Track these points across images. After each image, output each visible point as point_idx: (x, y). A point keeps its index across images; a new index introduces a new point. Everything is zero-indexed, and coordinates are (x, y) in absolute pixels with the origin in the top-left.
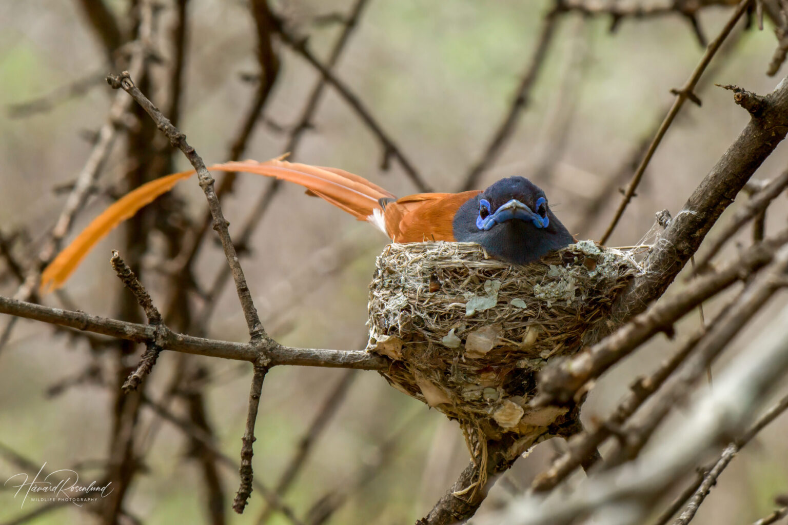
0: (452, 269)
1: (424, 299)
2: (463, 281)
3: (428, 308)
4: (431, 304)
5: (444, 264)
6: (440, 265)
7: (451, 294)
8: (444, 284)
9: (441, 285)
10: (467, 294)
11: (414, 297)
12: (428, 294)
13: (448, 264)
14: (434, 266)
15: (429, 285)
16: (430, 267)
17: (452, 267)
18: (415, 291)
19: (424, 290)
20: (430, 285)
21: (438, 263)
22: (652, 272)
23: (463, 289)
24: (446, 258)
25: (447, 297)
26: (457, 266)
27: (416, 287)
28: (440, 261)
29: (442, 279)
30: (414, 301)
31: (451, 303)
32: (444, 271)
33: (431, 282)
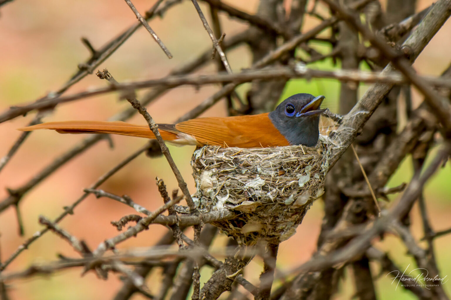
0: (292, 163)
1: (276, 180)
2: (296, 168)
3: (278, 185)
4: (280, 183)
5: (287, 160)
6: (285, 161)
7: (291, 176)
8: (287, 171)
9: (285, 172)
10: (299, 175)
11: (269, 180)
12: (278, 177)
13: (290, 160)
14: (281, 162)
15: (278, 172)
16: (279, 162)
17: (292, 161)
18: (270, 176)
19: (276, 176)
20: (280, 173)
21: (284, 160)
22: (343, 146)
23: (296, 172)
24: (288, 157)
25: (289, 178)
26: (294, 160)
27: (270, 174)
28: (285, 159)
29: (285, 168)
30: (269, 182)
31: (291, 181)
32: (287, 163)
33: (280, 170)
